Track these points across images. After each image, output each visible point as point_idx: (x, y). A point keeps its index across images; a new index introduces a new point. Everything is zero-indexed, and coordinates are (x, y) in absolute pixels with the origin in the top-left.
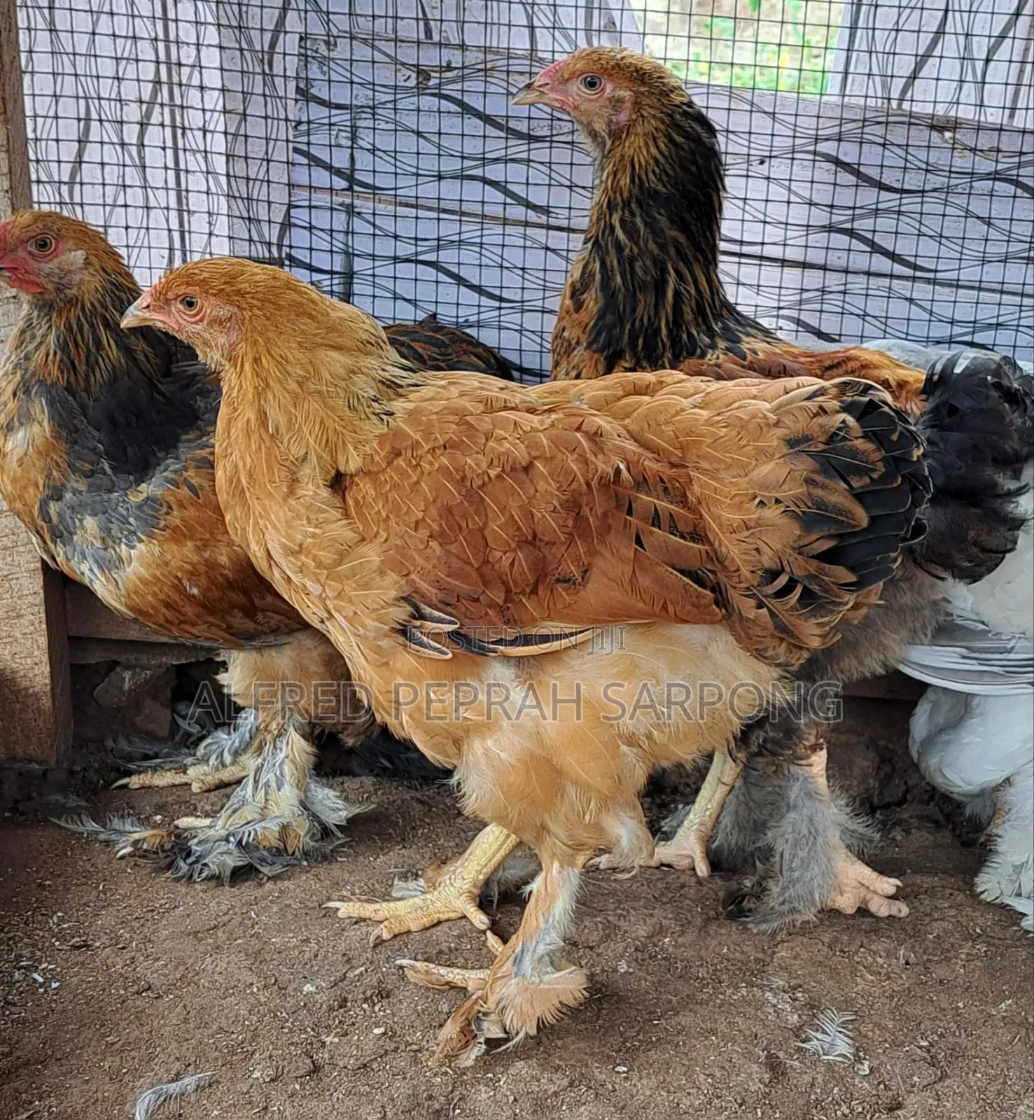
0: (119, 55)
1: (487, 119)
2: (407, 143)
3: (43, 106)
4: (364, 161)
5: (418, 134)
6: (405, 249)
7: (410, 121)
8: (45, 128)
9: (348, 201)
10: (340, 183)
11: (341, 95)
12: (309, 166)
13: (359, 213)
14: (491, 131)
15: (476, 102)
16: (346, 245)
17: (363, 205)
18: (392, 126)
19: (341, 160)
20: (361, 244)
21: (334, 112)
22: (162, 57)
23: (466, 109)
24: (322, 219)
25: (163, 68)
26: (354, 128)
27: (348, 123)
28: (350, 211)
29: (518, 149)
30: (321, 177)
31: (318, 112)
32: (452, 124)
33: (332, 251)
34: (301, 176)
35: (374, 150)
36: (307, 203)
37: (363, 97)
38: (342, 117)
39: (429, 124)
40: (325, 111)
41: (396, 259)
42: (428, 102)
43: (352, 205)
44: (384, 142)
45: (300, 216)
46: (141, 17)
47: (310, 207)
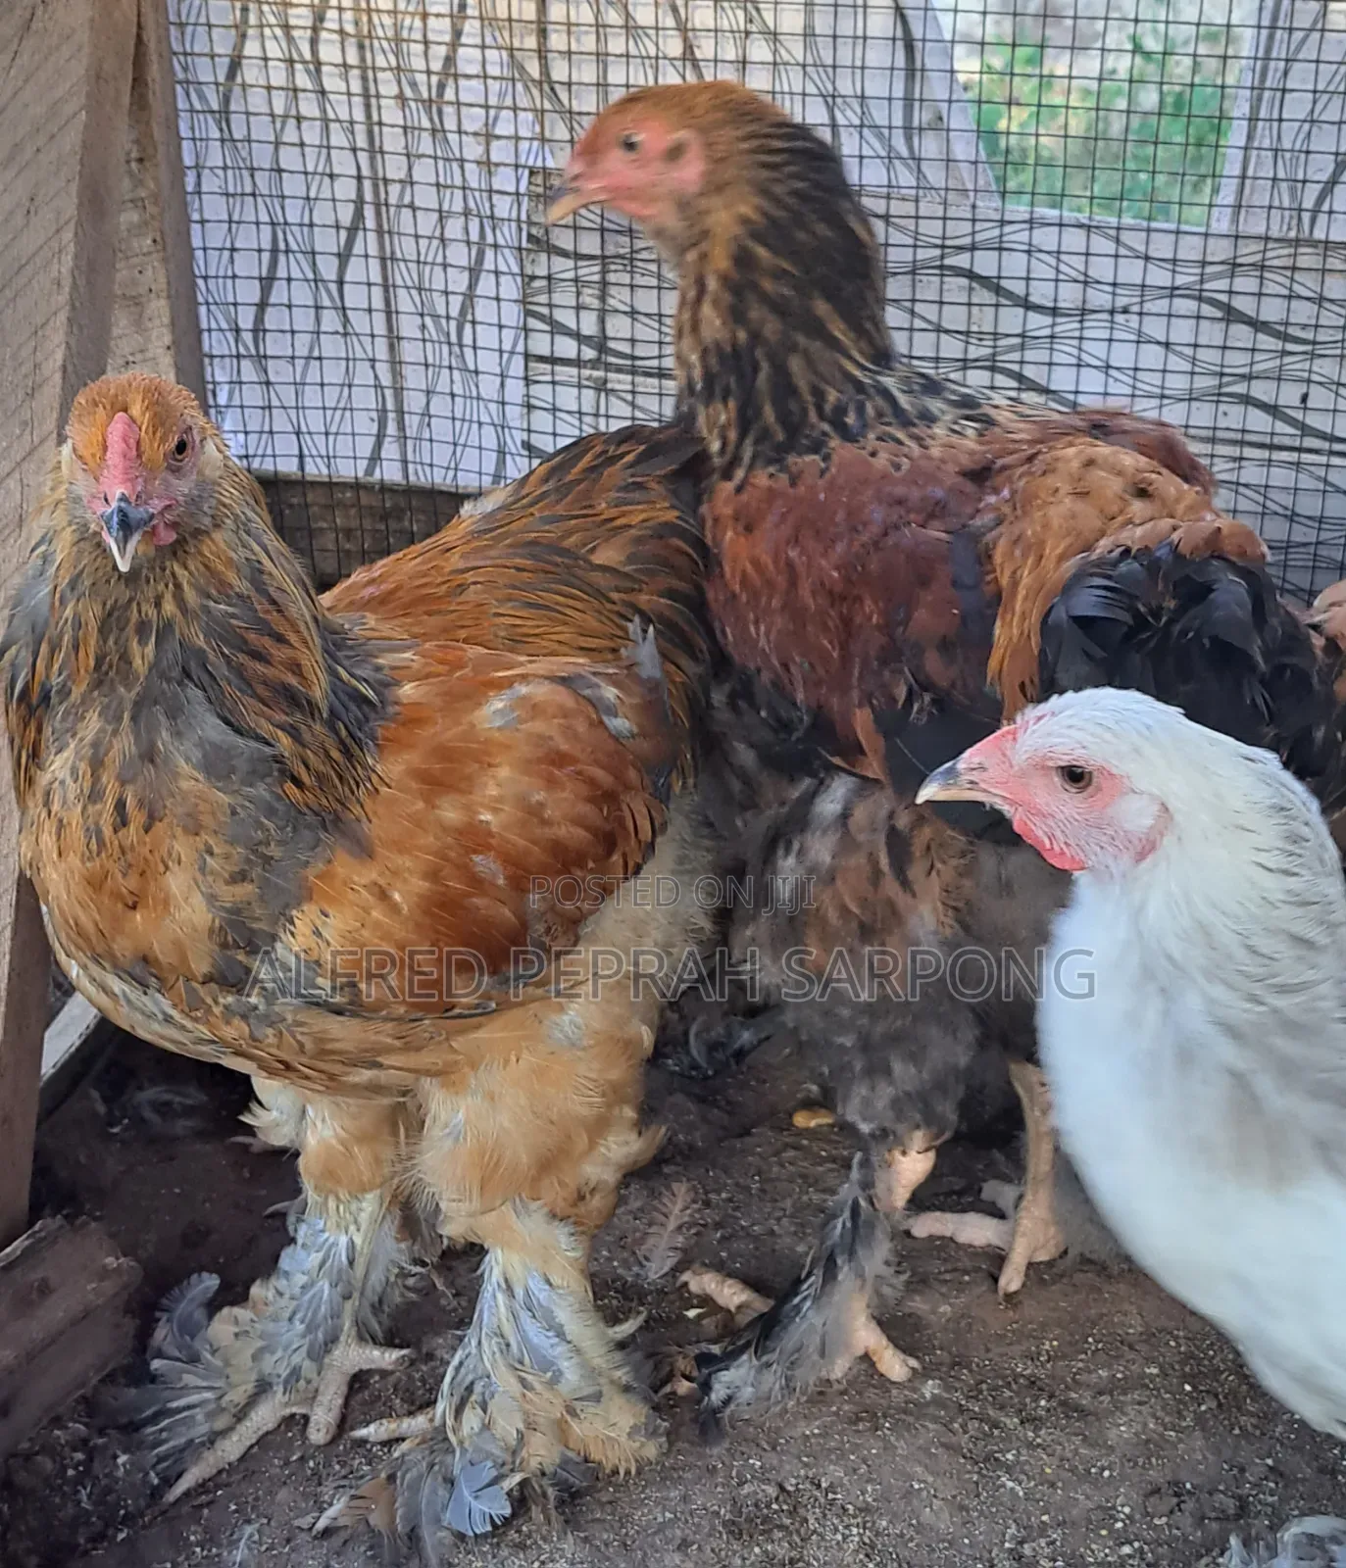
3: (217, 236)
4: (618, 326)
8: (216, 264)
9: (599, 375)
10: (589, 353)
11: (589, 245)
12: (552, 333)
13: (612, 390)
17: (620, 381)
18: (654, 282)
19: (589, 325)
21: (580, 263)
22: (366, 172)
24: (567, 398)
25: (367, 184)
26: (604, 284)
27: (599, 279)
28: (601, 387)
30: (567, 347)
31: (562, 266)
34: (541, 344)
35: (633, 313)
36: (548, 378)
38: (590, 270)
40: (570, 263)
43: (605, 381)
44: (645, 302)
45: (542, 393)
46: (338, 120)
47: (553, 383)
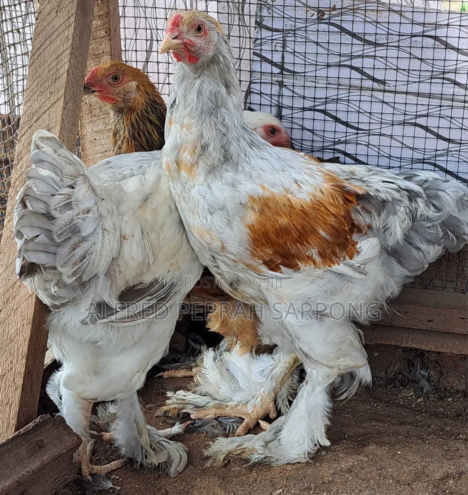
0: (167, 7)
1: (353, 35)
2: (312, 48)
3: (130, 33)
4: (289, 58)
5: (317, 43)
6: (308, 104)
7: (313, 37)
8: (130, 45)
9: (280, 79)
10: (276, 70)
11: (278, 25)
12: (261, 61)
13: (286, 86)
14: (355, 41)
15: (347, 26)
16: (279, 102)
17: (288, 81)
18: (304, 40)
19: (277, 58)
20: (286, 102)
21: (274, 33)
23: (343, 30)
24: (266, 89)
26: (284, 42)
27: (282, 39)
28: (281, 84)
29: (369, 50)
30: (267, 67)
31: (266, 34)
32: (335, 38)
33: (271, 105)
34: (256, 67)
35: (294, 53)
36: (259, 81)
37: (289, 25)
38: (278, 36)
39: (323, 38)
40: (270, 33)
41: (304, 109)
42: (323, 27)
43: (282, 82)
44: (300, 48)
45: (256, 87)
47: (261, 83)
